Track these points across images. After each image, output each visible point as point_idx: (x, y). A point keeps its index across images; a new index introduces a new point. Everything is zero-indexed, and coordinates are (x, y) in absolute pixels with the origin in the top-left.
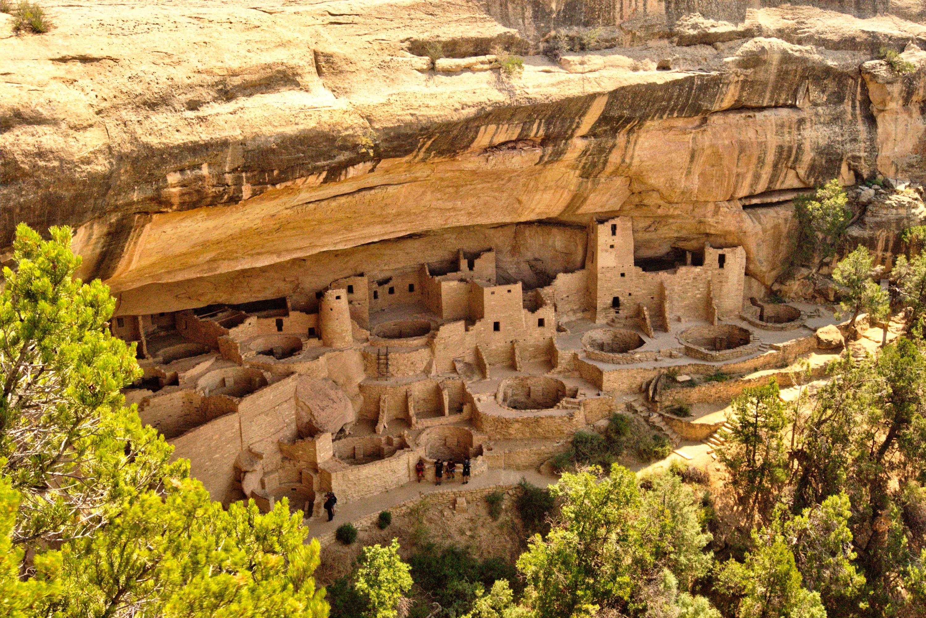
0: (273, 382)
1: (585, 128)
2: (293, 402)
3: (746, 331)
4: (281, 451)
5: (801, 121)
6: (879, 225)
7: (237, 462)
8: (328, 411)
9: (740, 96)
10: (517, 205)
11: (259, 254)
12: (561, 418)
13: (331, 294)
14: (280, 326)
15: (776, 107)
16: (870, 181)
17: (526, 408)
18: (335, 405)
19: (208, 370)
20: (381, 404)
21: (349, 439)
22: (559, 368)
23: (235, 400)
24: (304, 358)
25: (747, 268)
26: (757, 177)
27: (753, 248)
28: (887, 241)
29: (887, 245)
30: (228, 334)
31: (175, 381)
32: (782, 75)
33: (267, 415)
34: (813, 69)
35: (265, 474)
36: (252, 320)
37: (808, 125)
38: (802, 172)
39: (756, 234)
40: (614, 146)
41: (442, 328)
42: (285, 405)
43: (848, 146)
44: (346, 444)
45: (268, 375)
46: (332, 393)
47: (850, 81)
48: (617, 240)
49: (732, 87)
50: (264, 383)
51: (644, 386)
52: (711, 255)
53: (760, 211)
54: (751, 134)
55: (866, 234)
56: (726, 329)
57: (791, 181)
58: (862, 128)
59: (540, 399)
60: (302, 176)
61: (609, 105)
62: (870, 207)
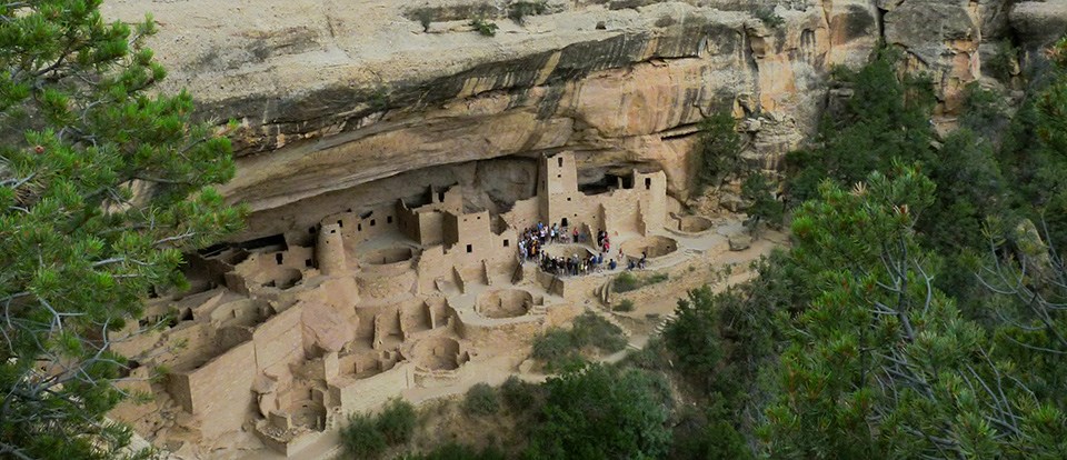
0: (281, 311)
1: (543, 79)
2: (300, 325)
3: (672, 240)
4: (292, 372)
5: (703, 69)
6: (767, 149)
7: (253, 386)
8: (331, 332)
9: (657, 50)
10: (486, 145)
11: (275, 196)
12: (534, 322)
13: (327, 229)
14: (279, 259)
15: (683, 57)
16: (756, 114)
17: (498, 317)
18: (337, 327)
19: (218, 304)
20: (376, 322)
21: (350, 356)
22: (525, 281)
23: (250, 329)
24: (306, 286)
25: (667, 190)
26: (672, 114)
27: (671, 171)
28: (773, 161)
29: (773, 164)
30: (234, 269)
31: (189, 316)
32: (688, 32)
33: (278, 340)
34: (711, 26)
35: (278, 395)
36: (255, 256)
37: (708, 71)
38: (704, 110)
39: (673, 160)
40: (564, 93)
41: (424, 253)
42: (293, 331)
43: (738, 87)
44: (348, 361)
45: (275, 305)
46: (333, 317)
47: (738, 36)
48: (564, 170)
49: (651, 42)
50: (273, 312)
51: (597, 292)
52: (639, 179)
53: (675, 142)
54: (667, 79)
55: (757, 156)
56: (655, 239)
57: (697, 117)
58: (747, 72)
59: (510, 308)
60: (327, 125)
61: (562, 58)
62: (758, 135)
